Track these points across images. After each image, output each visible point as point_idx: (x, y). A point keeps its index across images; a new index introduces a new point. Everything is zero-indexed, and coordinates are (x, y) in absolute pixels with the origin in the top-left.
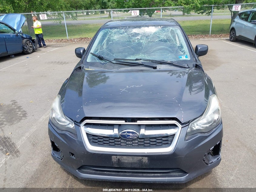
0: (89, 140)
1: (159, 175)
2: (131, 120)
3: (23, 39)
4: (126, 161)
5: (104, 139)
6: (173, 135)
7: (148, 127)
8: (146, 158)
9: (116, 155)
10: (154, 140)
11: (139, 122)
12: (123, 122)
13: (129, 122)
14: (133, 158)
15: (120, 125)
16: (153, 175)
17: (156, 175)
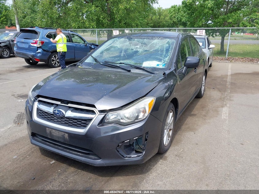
0: (38, 113)
1: (80, 154)
2: (66, 102)
3: (91, 49)
4: (55, 134)
5: (46, 114)
6: (90, 120)
7: (76, 110)
8: (67, 135)
9: (49, 128)
10: (76, 121)
11: (70, 105)
12: (59, 103)
13: (65, 104)
14: (58, 133)
15: (57, 105)
16: (76, 153)
17: (78, 153)
